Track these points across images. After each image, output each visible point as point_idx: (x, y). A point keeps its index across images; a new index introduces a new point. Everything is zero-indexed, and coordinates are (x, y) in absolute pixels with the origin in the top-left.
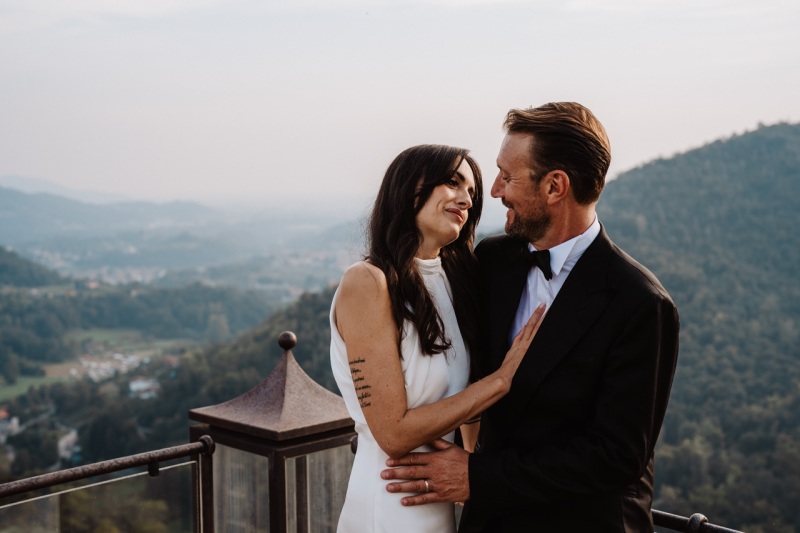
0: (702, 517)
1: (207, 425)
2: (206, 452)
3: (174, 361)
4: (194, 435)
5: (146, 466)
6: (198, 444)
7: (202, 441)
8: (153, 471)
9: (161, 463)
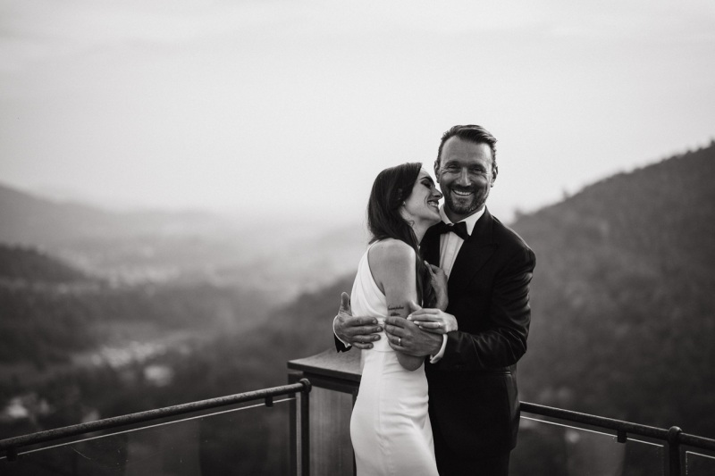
0: (678, 428)
1: (301, 372)
2: (305, 391)
3: (185, 351)
4: (292, 379)
5: (264, 400)
6: (298, 385)
7: (302, 382)
8: (269, 403)
9: (274, 398)
